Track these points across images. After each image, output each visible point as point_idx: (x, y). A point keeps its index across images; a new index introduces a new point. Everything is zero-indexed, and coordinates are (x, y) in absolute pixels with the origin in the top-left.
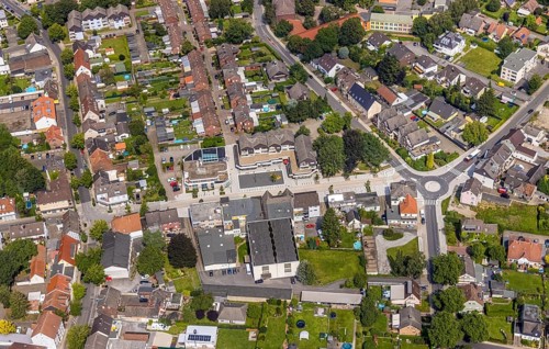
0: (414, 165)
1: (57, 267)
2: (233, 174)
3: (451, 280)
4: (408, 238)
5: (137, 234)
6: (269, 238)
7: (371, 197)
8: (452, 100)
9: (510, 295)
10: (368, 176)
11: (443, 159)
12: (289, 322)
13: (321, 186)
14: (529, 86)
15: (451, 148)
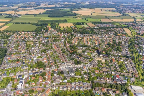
0: (84, 64)
1: (49, 75)
2: (66, 65)
3: (90, 74)
4: (85, 71)
5: (57, 71)
6: (71, 71)
7: (81, 67)
8: (87, 58)
9: (96, 76)
10: (80, 65)
11: (87, 63)
12: (74, 79)
13: (75, 66)
14: (94, 57)
15: (88, 62)
